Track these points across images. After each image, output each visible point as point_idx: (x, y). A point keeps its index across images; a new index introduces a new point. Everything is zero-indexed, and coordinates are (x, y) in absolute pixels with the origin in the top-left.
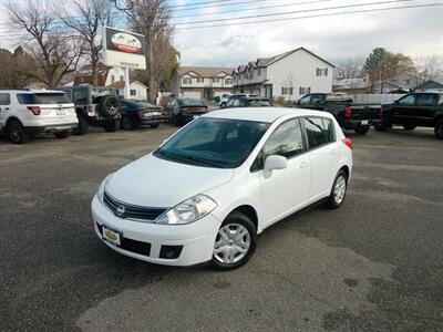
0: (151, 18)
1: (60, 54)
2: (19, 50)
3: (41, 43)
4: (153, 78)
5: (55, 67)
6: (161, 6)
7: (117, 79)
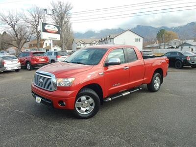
0: (62, 18)
1: (23, 35)
2: (5, 33)
3: (14, 30)
4: (64, 44)
5: (21, 40)
6: (67, 13)
7: (48, 45)
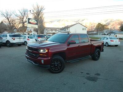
0: (39, 15)
2: (2, 22)
4: (39, 30)
5: (12, 27)
6: (41, 11)
7: (29, 30)
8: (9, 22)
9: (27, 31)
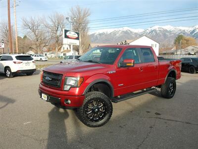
2: (25, 37)
4: (80, 49)
6: (85, 19)
8: (36, 36)
9: (62, 50)
